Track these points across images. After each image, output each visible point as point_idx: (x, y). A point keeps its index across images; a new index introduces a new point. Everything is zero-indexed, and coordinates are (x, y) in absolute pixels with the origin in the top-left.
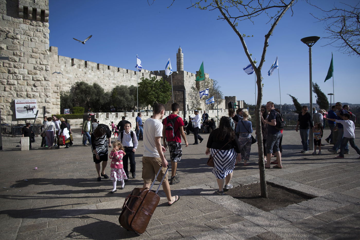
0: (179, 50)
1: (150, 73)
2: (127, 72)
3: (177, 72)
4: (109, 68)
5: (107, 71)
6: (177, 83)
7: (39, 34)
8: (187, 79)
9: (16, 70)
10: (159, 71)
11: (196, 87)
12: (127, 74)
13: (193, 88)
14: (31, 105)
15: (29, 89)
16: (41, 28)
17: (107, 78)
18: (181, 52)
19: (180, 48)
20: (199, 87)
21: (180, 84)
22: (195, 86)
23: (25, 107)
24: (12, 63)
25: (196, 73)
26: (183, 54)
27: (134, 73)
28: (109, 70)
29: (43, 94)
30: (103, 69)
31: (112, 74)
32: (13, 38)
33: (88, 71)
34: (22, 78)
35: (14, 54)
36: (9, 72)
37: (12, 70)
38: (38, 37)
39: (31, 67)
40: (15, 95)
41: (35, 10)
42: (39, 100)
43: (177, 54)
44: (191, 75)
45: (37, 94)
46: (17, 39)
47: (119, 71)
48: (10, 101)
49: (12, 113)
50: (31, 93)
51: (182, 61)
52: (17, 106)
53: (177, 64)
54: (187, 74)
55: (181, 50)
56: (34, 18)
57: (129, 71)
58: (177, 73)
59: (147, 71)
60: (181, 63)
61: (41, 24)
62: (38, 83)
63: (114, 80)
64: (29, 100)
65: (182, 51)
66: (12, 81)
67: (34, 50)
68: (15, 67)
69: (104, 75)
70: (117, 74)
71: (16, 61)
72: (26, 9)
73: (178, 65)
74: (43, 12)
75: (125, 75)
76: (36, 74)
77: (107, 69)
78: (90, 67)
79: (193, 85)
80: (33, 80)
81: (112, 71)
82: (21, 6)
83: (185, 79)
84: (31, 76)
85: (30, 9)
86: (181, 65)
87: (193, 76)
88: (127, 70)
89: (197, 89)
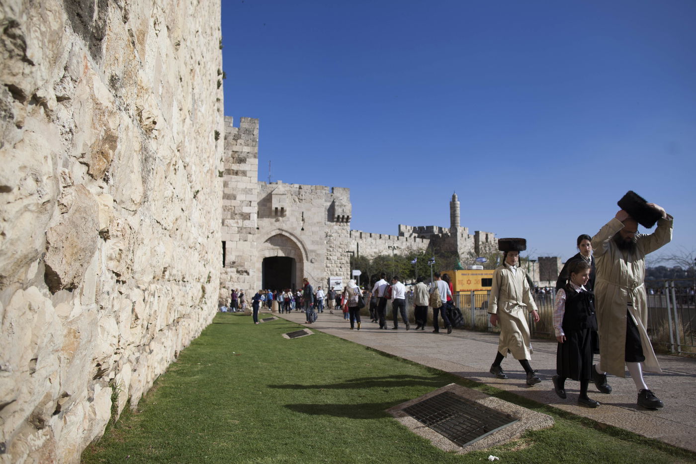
0: (454, 197)
1: (412, 229)
2: (389, 238)
3: (449, 234)
4: (371, 236)
5: (369, 239)
6: (448, 248)
7: (344, 231)
8: (462, 242)
9: (331, 257)
10: (425, 227)
11: (475, 251)
12: (389, 240)
13: (470, 253)
14: (339, 281)
15: (337, 269)
16: (345, 227)
17: (369, 247)
18: (456, 199)
19: (455, 194)
20: (479, 251)
21: (453, 249)
22: (473, 251)
23: (336, 283)
24: (329, 253)
25: (474, 234)
26: (458, 203)
27: (396, 239)
28: (371, 239)
29: (345, 273)
30: (365, 238)
31: (374, 242)
32: (330, 236)
33: (352, 241)
34: (334, 262)
35: (330, 247)
36: (327, 259)
37: (329, 257)
38: (344, 234)
39: (339, 255)
40: (330, 274)
41: (343, 216)
42: (343, 277)
43: (451, 202)
44: (467, 237)
45: (342, 273)
46: (332, 236)
47: (380, 238)
48: (327, 278)
49: (328, 286)
50: (339, 273)
51: (458, 212)
52: (331, 281)
53: (451, 217)
54: (462, 236)
55: (457, 196)
56: (342, 221)
57: (391, 237)
58: (449, 236)
59: (409, 227)
60: (457, 215)
61: (345, 224)
62: (343, 266)
63: (376, 248)
64: (337, 277)
65: (458, 199)
66: (329, 265)
67: (341, 242)
68: (330, 255)
69: (366, 244)
70: (379, 241)
71: (331, 251)
72: (339, 216)
73: (452, 219)
74: (348, 217)
75: (387, 242)
76: (341, 259)
77: (369, 238)
78: (354, 237)
79: (470, 249)
80: (340, 263)
81: (374, 239)
82: (336, 216)
83: (458, 243)
84: (339, 261)
85: (341, 216)
86: (457, 218)
87: (470, 238)
88: (389, 236)
89: (475, 254)
